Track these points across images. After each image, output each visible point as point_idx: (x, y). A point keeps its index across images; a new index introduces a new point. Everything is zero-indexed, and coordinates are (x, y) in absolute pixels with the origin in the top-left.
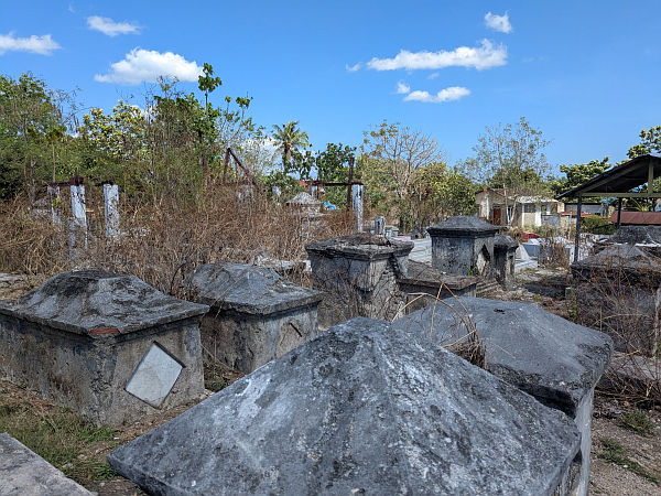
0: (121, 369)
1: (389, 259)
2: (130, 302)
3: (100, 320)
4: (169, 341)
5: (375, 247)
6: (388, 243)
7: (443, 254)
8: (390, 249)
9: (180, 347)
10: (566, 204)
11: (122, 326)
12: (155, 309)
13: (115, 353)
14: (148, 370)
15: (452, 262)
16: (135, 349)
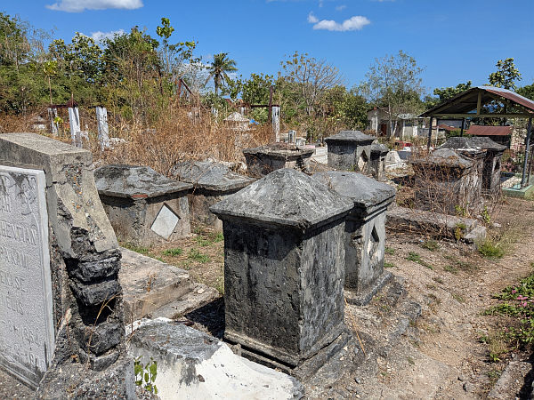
0: (149, 217)
1: (297, 160)
2: (149, 181)
3: (136, 190)
4: (172, 203)
5: (290, 152)
6: (297, 149)
7: (336, 157)
8: (299, 153)
9: (178, 207)
10: (438, 120)
11: (149, 194)
12: (164, 185)
13: (145, 208)
14: (162, 219)
15: (341, 162)
16: (155, 206)
